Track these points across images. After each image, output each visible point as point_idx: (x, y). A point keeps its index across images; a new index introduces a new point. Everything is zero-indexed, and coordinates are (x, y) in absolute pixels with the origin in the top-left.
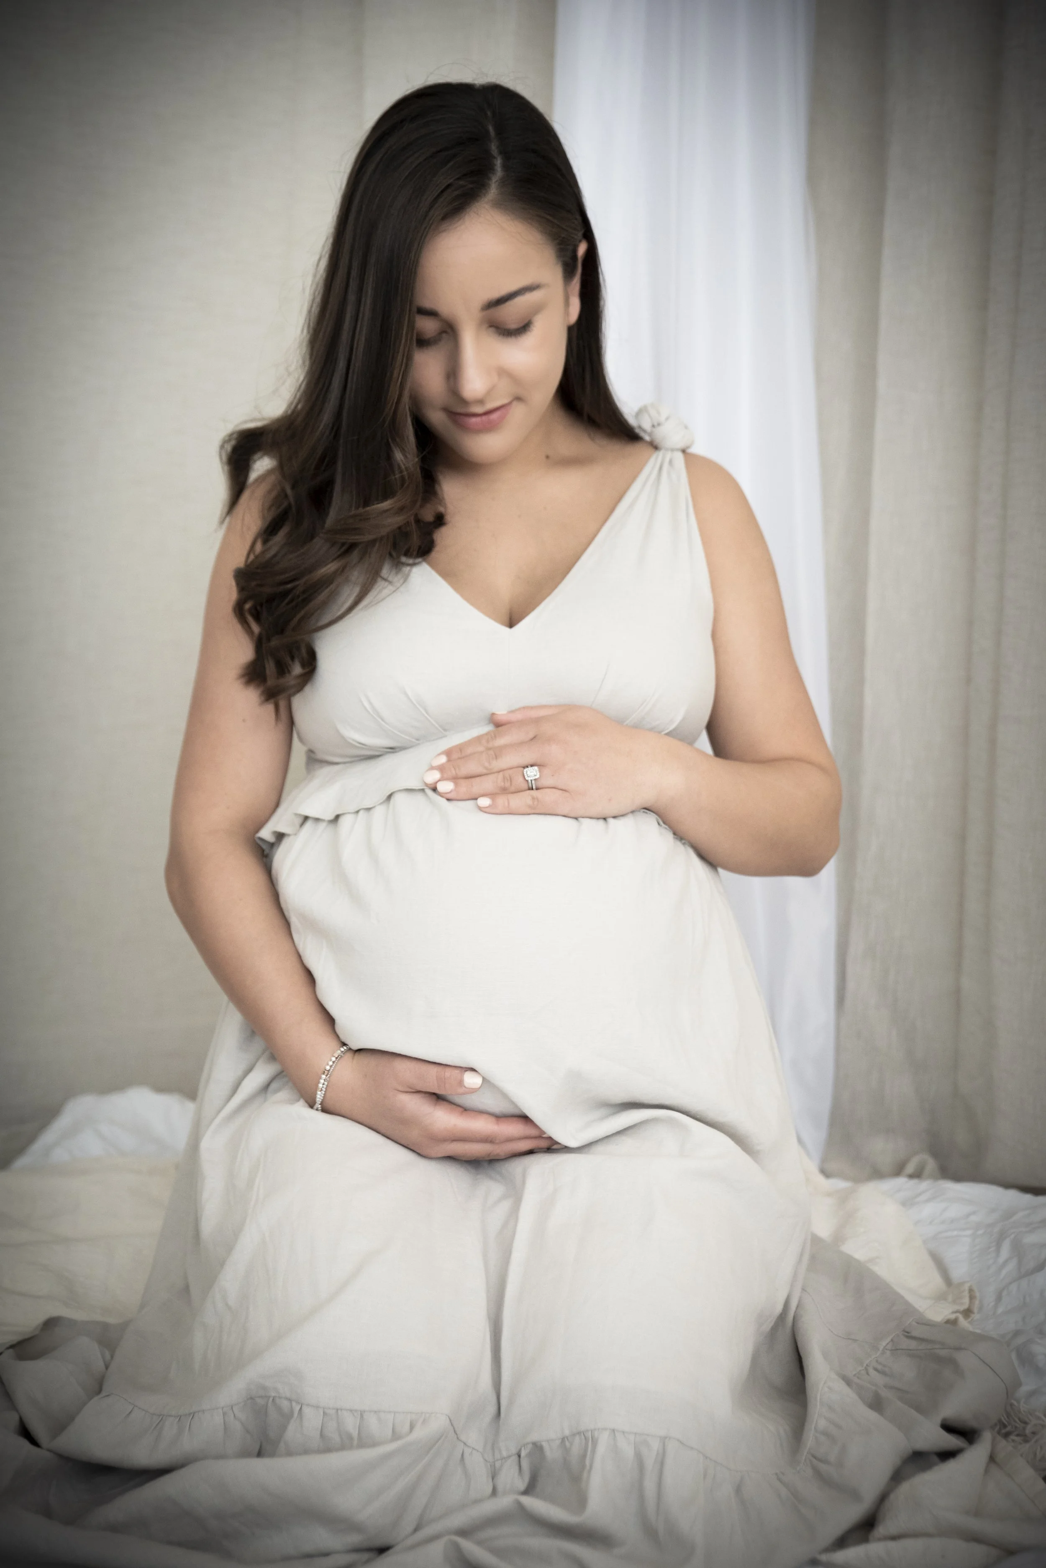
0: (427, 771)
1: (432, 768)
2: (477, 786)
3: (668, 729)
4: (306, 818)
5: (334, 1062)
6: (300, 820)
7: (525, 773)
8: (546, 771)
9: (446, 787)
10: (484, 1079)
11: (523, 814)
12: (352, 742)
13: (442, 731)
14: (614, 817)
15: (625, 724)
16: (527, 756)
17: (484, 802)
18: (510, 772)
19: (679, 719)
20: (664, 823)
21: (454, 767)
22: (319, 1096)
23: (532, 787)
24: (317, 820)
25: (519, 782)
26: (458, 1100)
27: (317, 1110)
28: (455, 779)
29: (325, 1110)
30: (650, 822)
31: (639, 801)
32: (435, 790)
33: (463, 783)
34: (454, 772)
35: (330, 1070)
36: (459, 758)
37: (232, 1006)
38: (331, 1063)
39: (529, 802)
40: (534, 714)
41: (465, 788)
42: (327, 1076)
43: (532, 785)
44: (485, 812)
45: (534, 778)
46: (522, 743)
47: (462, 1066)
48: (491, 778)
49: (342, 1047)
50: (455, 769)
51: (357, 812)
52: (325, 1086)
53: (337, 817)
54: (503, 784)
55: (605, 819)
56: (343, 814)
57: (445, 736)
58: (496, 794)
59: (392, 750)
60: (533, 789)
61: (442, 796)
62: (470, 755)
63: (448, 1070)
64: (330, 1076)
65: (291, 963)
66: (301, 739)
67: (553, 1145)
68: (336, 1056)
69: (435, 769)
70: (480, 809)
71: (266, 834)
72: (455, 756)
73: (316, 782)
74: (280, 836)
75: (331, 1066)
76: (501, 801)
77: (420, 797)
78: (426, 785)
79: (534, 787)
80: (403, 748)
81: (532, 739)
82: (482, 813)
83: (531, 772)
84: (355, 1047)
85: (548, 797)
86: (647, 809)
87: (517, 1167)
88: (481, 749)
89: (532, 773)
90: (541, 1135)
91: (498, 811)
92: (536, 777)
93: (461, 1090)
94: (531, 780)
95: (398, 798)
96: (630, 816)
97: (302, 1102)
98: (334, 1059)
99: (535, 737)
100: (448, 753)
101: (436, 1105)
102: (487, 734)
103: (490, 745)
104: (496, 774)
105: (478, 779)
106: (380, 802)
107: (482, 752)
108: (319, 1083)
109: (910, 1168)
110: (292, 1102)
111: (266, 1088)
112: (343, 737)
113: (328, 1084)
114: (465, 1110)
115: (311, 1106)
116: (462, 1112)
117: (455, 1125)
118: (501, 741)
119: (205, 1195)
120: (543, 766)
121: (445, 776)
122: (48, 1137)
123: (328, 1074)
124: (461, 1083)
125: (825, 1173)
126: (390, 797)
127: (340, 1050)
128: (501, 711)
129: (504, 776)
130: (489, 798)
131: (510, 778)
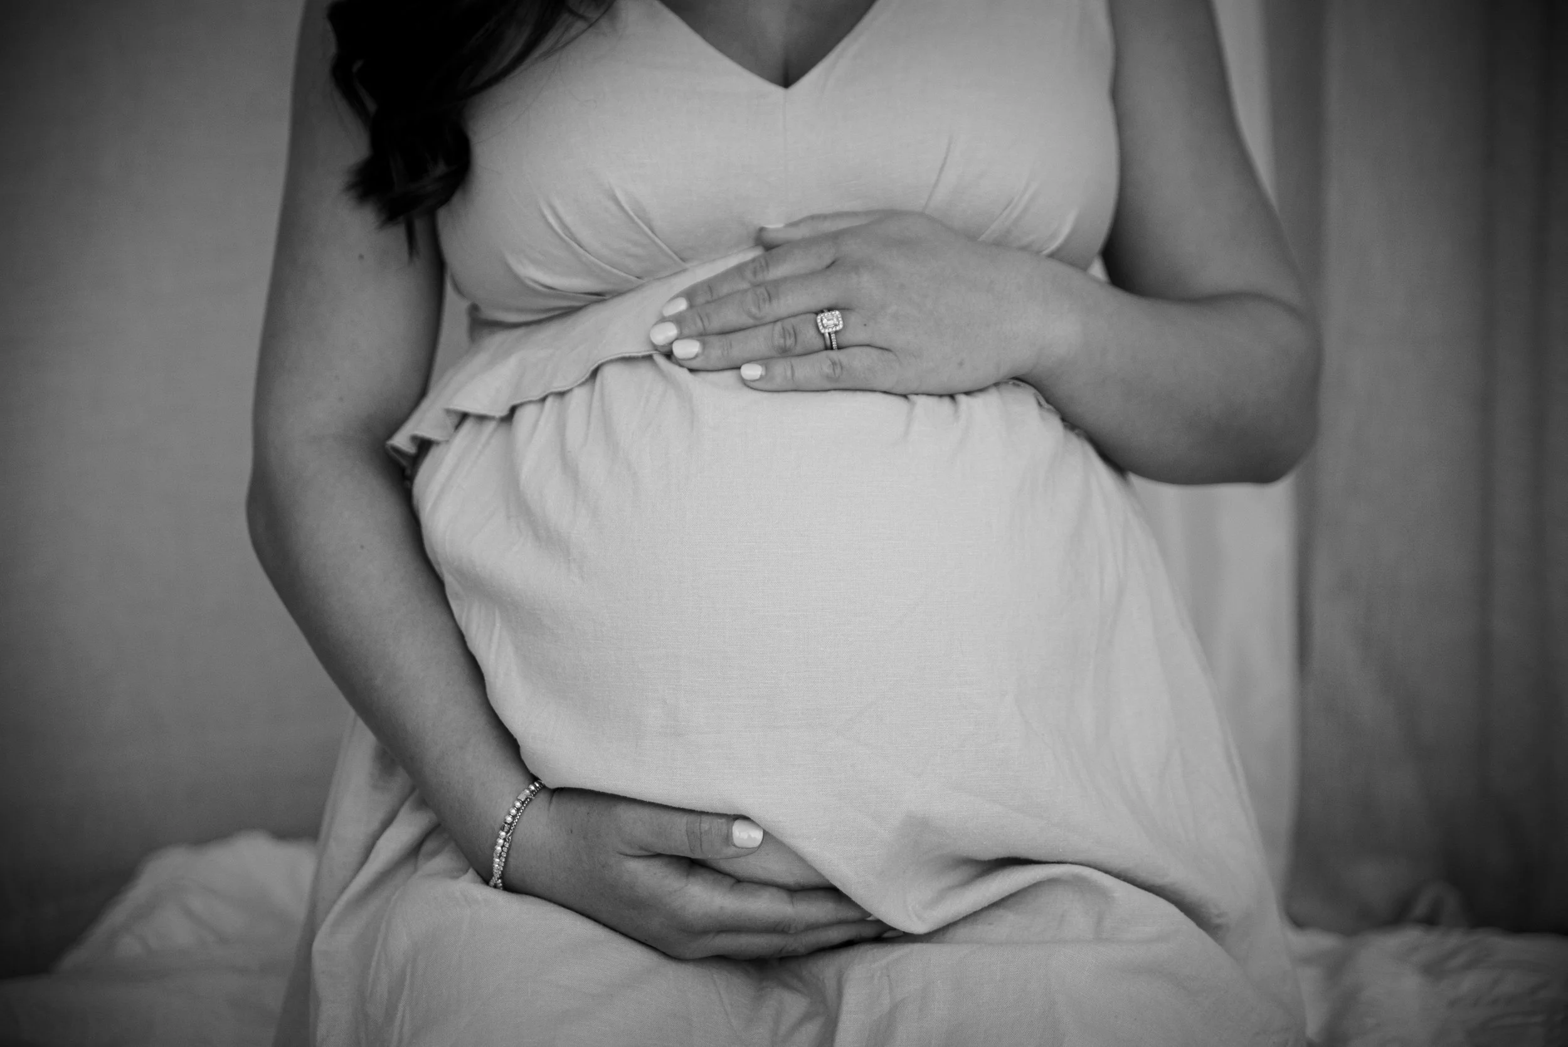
0: (656, 324)
1: (663, 320)
2: (741, 346)
3: (1046, 249)
4: (464, 416)
5: (518, 810)
6: (456, 420)
7: (819, 321)
8: (853, 318)
9: (686, 349)
10: (766, 833)
11: (818, 391)
12: (531, 284)
13: (680, 261)
14: (968, 393)
15: (980, 239)
16: (822, 293)
17: (752, 371)
18: (793, 320)
19: (1065, 231)
20: (1048, 402)
21: (700, 316)
22: (498, 865)
23: (832, 345)
24: (482, 418)
25: (809, 337)
26: (725, 866)
27: (495, 886)
28: (702, 336)
29: (509, 887)
30: (1025, 403)
31: (1005, 370)
32: (669, 355)
33: (714, 340)
34: (700, 324)
35: (512, 822)
36: (708, 302)
37: (360, 723)
38: (513, 811)
39: (827, 369)
40: (828, 226)
41: (717, 352)
42: (507, 833)
43: (831, 342)
44: (752, 388)
45: (834, 329)
46: (813, 274)
47: (729, 813)
48: (764, 331)
49: (533, 784)
50: (701, 319)
51: (543, 400)
52: (505, 849)
53: (513, 410)
54: (782, 341)
55: (952, 397)
56: (522, 405)
57: (684, 270)
58: (771, 358)
59: (599, 297)
60: (832, 348)
61: (681, 366)
62: (729, 295)
63: (704, 818)
64: (512, 833)
65: (448, 649)
66: (457, 288)
67: (885, 932)
68: (523, 800)
69: (669, 321)
70: (746, 384)
71: (401, 441)
72: (700, 300)
73: (482, 358)
74: (424, 446)
75: (514, 817)
76: (781, 369)
77: (644, 370)
78: (655, 347)
79: (835, 345)
80: (617, 294)
81: (828, 267)
82: (746, 391)
83: (828, 320)
84: (552, 784)
85: (858, 361)
86: (1020, 380)
87: (827, 969)
88: (745, 285)
89: (830, 322)
90: (864, 917)
91: (774, 387)
92: (838, 328)
93: (731, 851)
94: (829, 334)
95: (610, 374)
96: (993, 391)
97: (471, 874)
98: (518, 804)
99: (833, 263)
100: (689, 295)
101: (688, 875)
102: (753, 260)
103: (760, 278)
104: (769, 327)
105: (740, 335)
106: (579, 382)
107: (745, 291)
108: (496, 844)
109: (1421, 908)
110: (455, 875)
111: (414, 852)
112: (516, 278)
113: (510, 846)
114: (738, 881)
115: (486, 878)
116: (732, 886)
117: (721, 908)
118: (778, 272)
119: (322, 1030)
120: (848, 309)
121: (686, 331)
122: (117, 915)
123: (510, 829)
124: (728, 839)
125: (1298, 922)
126: (595, 373)
127: (529, 789)
128: (774, 224)
129: (783, 329)
130: (760, 365)
131: (794, 331)
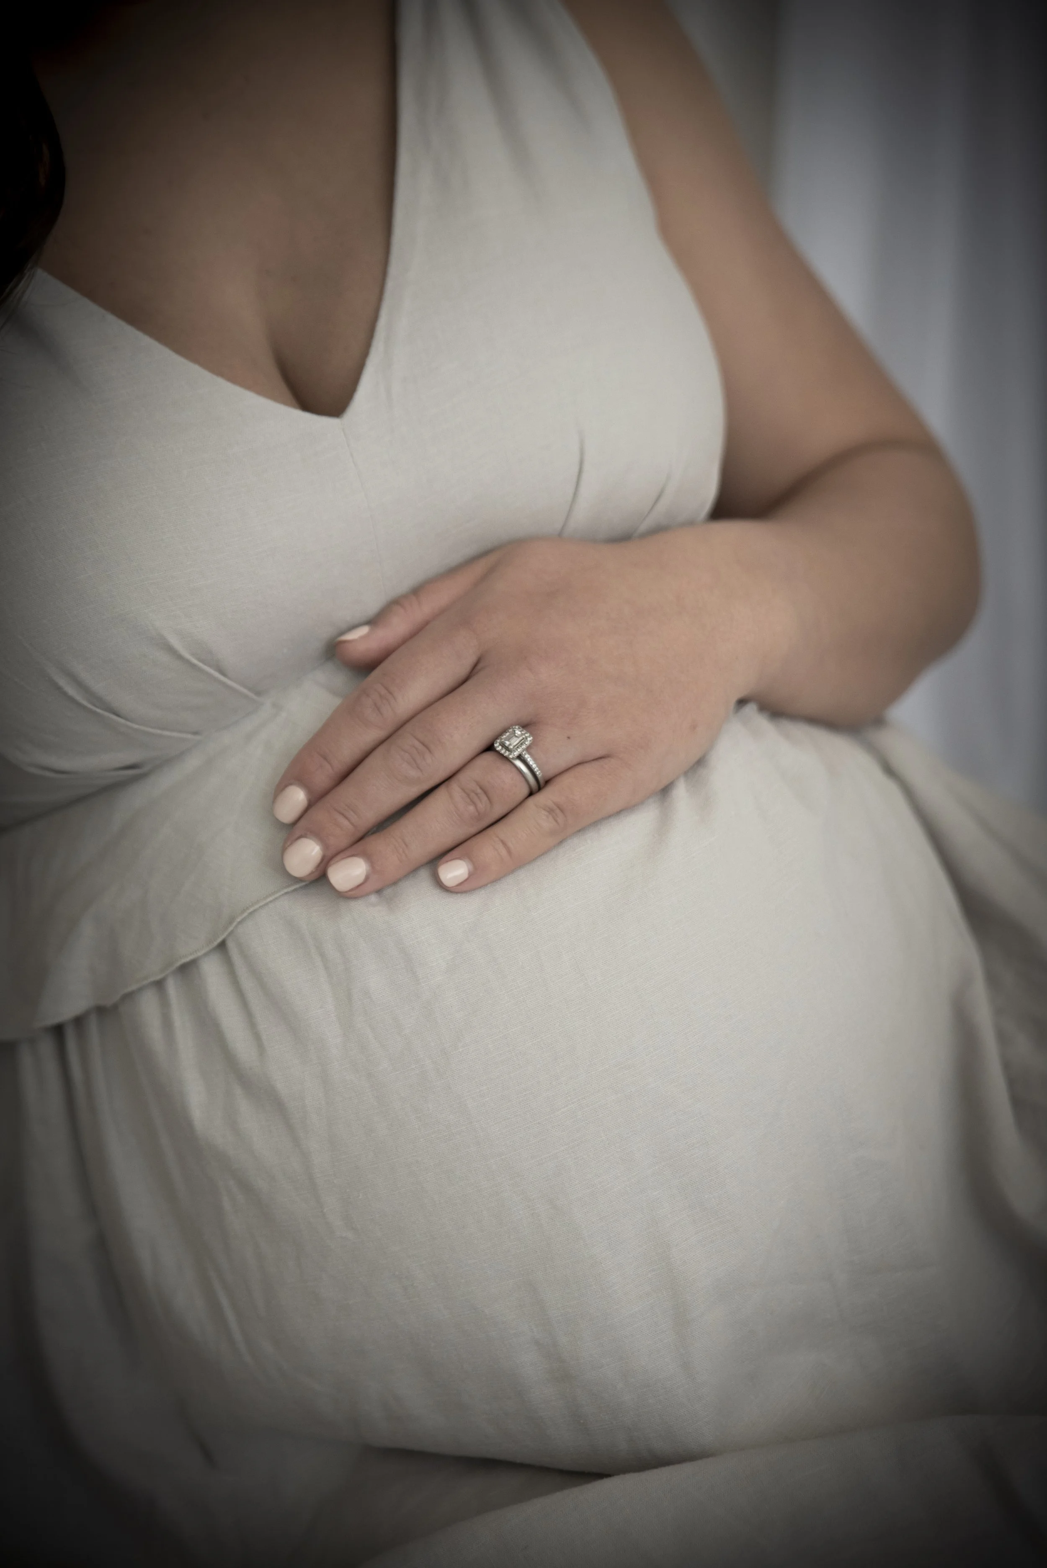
0: (284, 844)
1: (291, 833)
2: (418, 836)
8: (550, 734)
9: (348, 872)
11: (544, 854)
13: (254, 697)
17: (454, 870)
18: (471, 770)
21: (339, 812)
23: (535, 783)
25: (505, 787)
28: (356, 845)
34: (341, 826)
36: (337, 782)
39: (546, 823)
41: (391, 854)
45: (521, 750)
50: (339, 816)
54: (471, 808)
57: (260, 705)
58: (471, 840)
60: (539, 789)
61: (350, 897)
69: (300, 835)
70: (454, 890)
72: (320, 777)
76: (489, 850)
79: (538, 782)
81: (476, 667)
83: (511, 741)
85: (578, 790)
88: (372, 735)
89: (513, 743)
91: (494, 876)
94: (520, 759)
99: (480, 660)
100: (296, 774)
104: (443, 791)
121: (333, 844)
129: (463, 790)
130: (459, 858)
131: (481, 788)
